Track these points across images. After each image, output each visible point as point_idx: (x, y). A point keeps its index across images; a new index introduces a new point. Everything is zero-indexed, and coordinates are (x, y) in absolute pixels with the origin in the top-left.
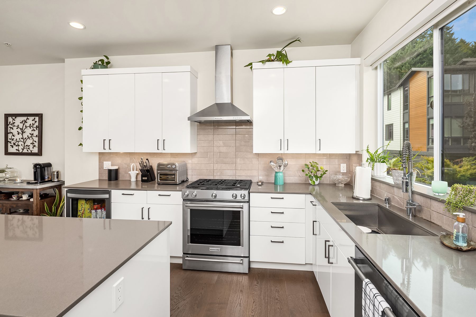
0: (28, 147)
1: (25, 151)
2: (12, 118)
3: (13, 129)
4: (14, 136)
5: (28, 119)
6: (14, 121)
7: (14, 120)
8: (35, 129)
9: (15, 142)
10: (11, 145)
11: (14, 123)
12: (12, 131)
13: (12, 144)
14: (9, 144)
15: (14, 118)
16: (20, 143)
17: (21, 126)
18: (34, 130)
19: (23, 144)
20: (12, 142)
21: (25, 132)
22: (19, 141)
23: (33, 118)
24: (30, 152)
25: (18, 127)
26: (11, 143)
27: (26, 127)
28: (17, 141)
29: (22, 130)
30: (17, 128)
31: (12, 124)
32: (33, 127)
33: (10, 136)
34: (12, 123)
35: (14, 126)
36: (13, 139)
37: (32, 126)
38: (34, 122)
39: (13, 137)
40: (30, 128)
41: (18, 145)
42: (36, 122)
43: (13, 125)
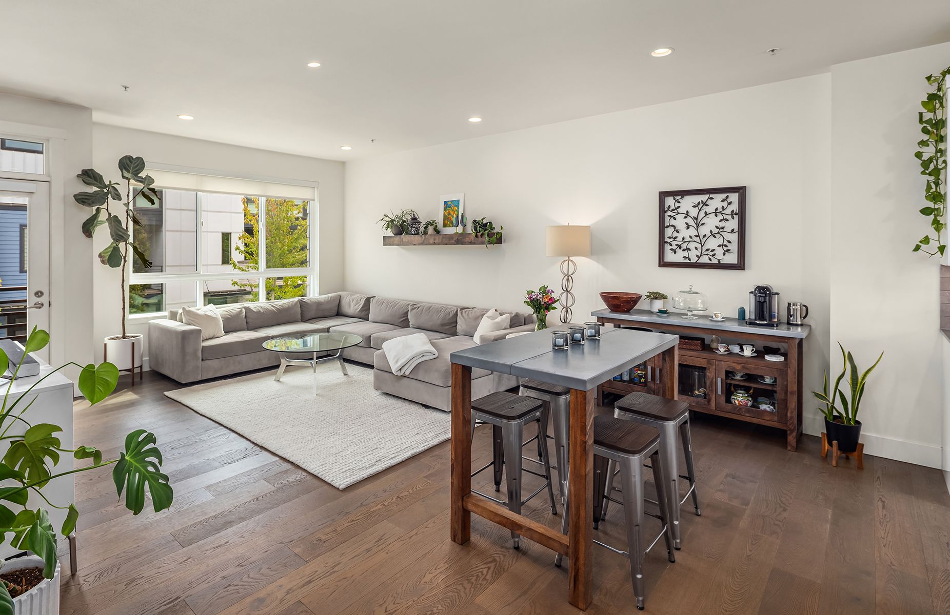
0: (712, 253)
1: (705, 260)
2: (675, 199)
3: (675, 219)
4: (678, 232)
5: (712, 199)
6: (677, 205)
7: (679, 202)
8: (729, 217)
9: (679, 243)
10: (671, 249)
11: (679, 207)
12: (673, 222)
13: (674, 247)
14: (667, 248)
15: (680, 197)
16: (692, 246)
17: (694, 212)
18: (727, 220)
19: (699, 246)
20: (674, 243)
21: (703, 224)
22: (690, 241)
23: (724, 196)
24: (715, 261)
25: (688, 215)
26: (671, 245)
27: (706, 214)
28: (685, 242)
29: (695, 221)
30: (685, 217)
31: (673, 210)
32: (722, 214)
33: (669, 232)
34: (673, 207)
35: (678, 213)
36: (676, 238)
37: (719, 212)
38: (725, 204)
39: (675, 234)
40: (716, 216)
41: (688, 249)
42: (730, 203)
43: (676, 211)
